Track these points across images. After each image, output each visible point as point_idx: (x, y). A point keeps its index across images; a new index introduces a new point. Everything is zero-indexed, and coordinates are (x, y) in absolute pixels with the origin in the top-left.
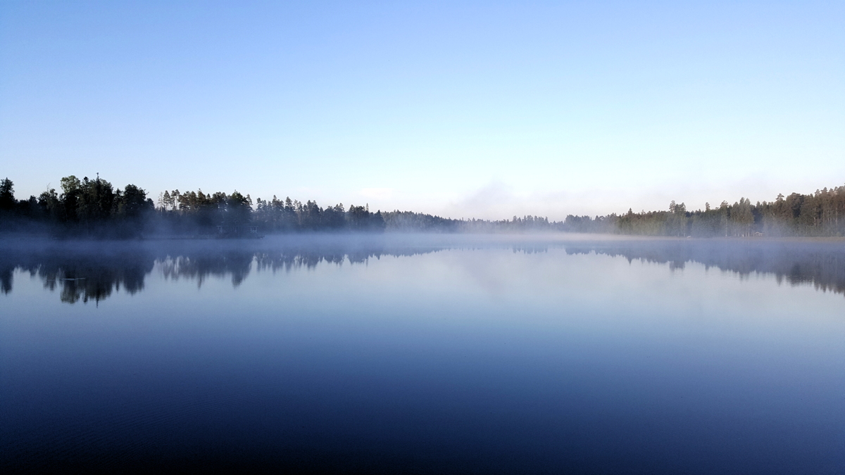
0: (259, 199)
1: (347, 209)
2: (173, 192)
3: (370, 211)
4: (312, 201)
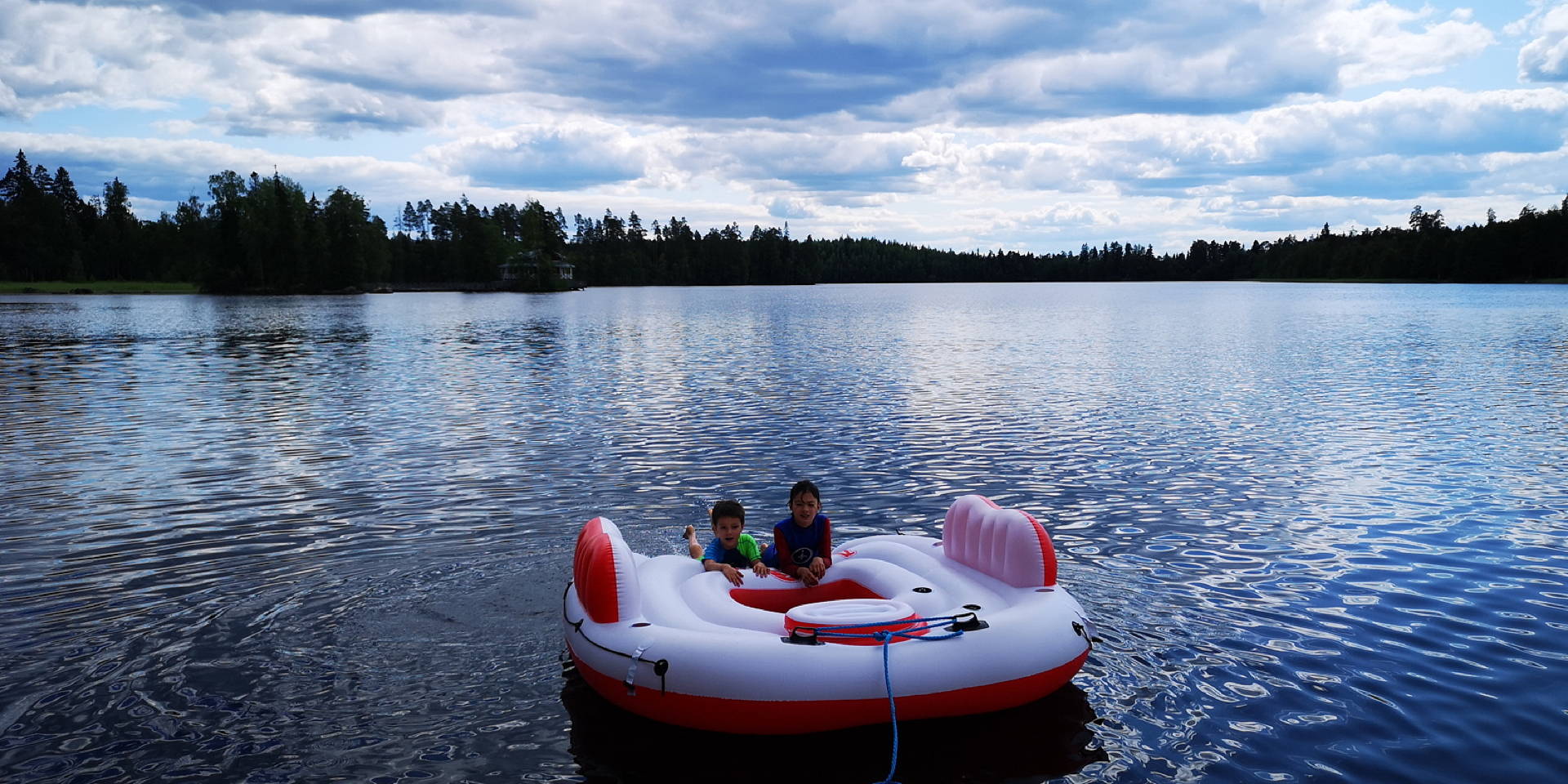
0: (579, 215)
1: (746, 237)
2: (420, 203)
3: (792, 238)
4: (678, 219)
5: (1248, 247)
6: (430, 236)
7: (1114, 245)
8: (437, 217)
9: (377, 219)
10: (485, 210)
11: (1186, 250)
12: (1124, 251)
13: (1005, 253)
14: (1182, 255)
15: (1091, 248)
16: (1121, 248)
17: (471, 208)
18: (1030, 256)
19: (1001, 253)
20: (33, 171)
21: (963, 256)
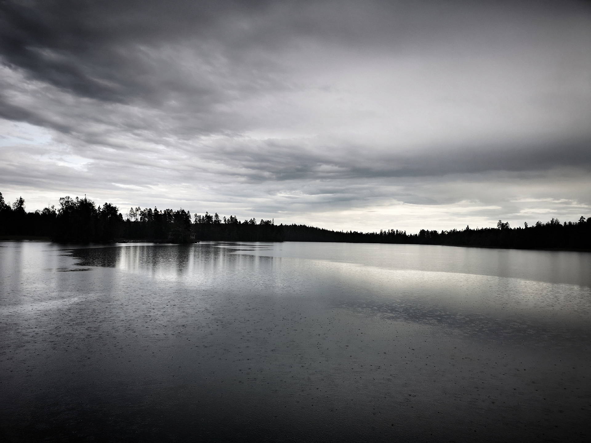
1: (258, 223)
2: (136, 208)
3: (275, 224)
4: (233, 216)
6: (139, 220)
7: (392, 230)
8: (143, 214)
9: (120, 214)
10: (161, 212)
11: (418, 233)
12: (396, 233)
13: (353, 232)
14: (416, 235)
16: (394, 232)
17: (156, 210)
18: (361, 233)
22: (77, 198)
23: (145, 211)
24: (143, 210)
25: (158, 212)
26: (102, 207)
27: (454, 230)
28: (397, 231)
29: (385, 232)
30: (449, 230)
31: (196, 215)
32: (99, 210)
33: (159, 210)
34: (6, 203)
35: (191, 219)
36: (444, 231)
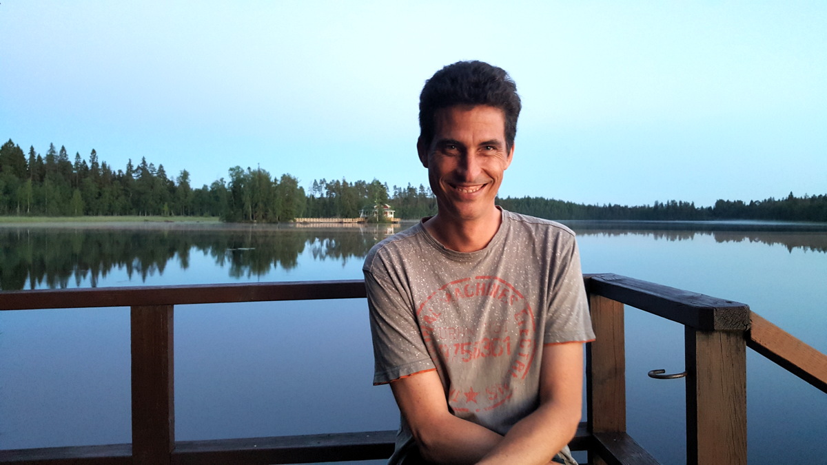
2: (321, 180)
5: (748, 203)
6: (325, 196)
7: (673, 202)
8: (328, 186)
9: (301, 188)
10: (351, 184)
11: (713, 205)
12: (678, 205)
13: (612, 205)
14: (710, 207)
15: (660, 203)
16: (676, 203)
17: (344, 182)
18: (626, 207)
19: (610, 205)
20: (148, 166)
21: (590, 206)
22: (249, 168)
23: (331, 183)
24: (328, 182)
25: (347, 184)
26: (279, 178)
27: (770, 200)
28: (681, 202)
29: (662, 204)
30: (761, 200)
31: (395, 187)
32: (275, 183)
33: (348, 181)
34: (169, 177)
35: (388, 193)
36: (754, 201)
